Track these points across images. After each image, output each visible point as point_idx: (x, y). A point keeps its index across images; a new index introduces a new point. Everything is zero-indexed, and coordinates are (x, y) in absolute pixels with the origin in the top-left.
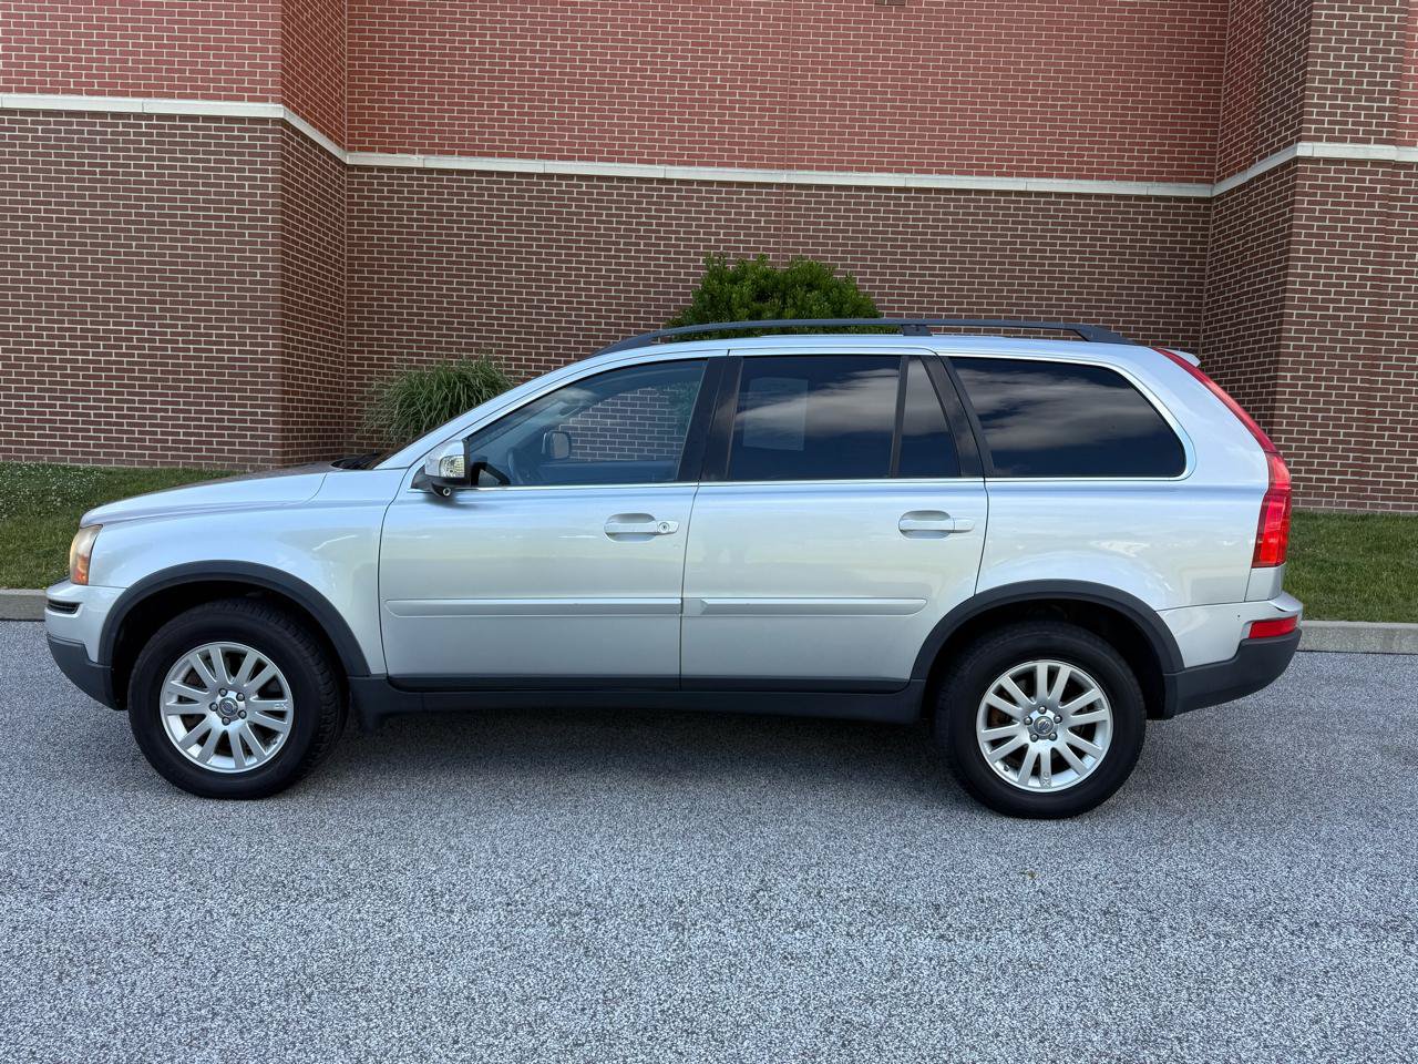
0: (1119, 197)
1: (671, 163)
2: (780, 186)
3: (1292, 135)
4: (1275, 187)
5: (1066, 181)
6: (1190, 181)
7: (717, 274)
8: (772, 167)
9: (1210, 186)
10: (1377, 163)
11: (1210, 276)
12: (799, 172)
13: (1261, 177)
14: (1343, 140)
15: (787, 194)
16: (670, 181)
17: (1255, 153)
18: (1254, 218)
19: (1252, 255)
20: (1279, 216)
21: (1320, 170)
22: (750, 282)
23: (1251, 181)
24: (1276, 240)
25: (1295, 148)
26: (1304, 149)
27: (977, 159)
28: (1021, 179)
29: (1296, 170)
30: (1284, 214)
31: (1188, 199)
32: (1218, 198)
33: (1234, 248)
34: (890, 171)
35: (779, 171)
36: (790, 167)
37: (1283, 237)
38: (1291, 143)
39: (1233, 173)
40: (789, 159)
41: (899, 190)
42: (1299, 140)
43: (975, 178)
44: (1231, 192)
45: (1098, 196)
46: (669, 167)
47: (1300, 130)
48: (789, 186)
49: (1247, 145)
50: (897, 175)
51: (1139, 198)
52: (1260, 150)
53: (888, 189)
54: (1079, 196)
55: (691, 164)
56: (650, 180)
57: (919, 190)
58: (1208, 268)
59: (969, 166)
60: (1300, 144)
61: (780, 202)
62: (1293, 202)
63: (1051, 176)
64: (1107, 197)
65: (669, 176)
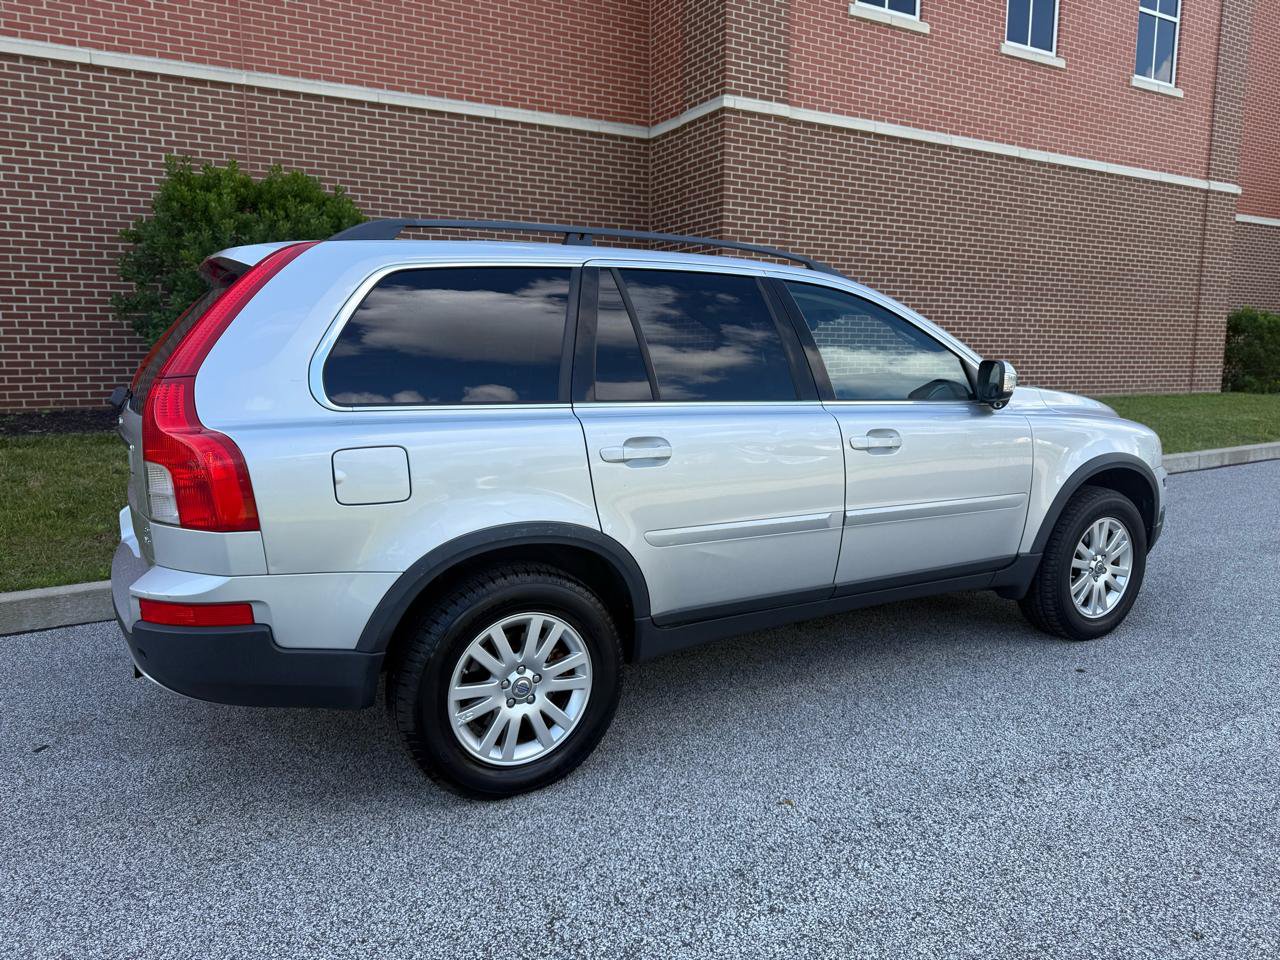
0: (576, 132)
1: (99, 47)
2: (239, 87)
3: (717, 87)
4: (705, 133)
5: (530, 112)
6: (631, 122)
7: (182, 178)
8: (227, 65)
9: (646, 128)
10: (779, 118)
11: (653, 210)
12: (260, 74)
13: (692, 123)
14: (753, 96)
15: (248, 97)
16: (100, 69)
17: (685, 102)
18: (689, 159)
19: (690, 192)
20: (711, 158)
21: (740, 121)
22: (229, 190)
23: (684, 127)
24: (710, 179)
25: (722, 99)
26: (729, 101)
27: (447, 82)
28: (490, 106)
29: (723, 119)
30: (716, 156)
31: (630, 139)
32: (655, 140)
33: (672, 186)
34: (360, 84)
35: (237, 71)
36: (249, 68)
37: (716, 177)
38: (717, 94)
39: (665, 119)
40: (247, 59)
41: (372, 105)
42: (724, 92)
43: (446, 100)
44: (665, 135)
45: (559, 129)
46: (94, 52)
47: (724, 84)
48: (251, 88)
49: (677, 94)
50: (369, 89)
51: (592, 134)
52: (690, 99)
53: (361, 103)
54: (543, 127)
55: (126, 51)
56: (72, 65)
57: (392, 107)
58: (650, 202)
59: (440, 87)
60: (725, 96)
61: (241, 104)
62: (723, 147)
63: (516, 106)
64: (566, 130)
65: (97, 62)
